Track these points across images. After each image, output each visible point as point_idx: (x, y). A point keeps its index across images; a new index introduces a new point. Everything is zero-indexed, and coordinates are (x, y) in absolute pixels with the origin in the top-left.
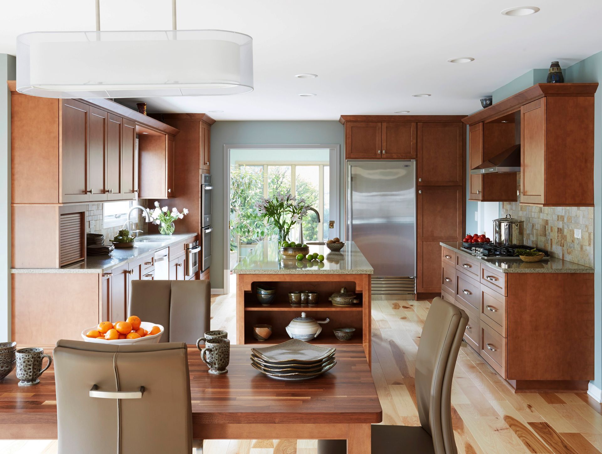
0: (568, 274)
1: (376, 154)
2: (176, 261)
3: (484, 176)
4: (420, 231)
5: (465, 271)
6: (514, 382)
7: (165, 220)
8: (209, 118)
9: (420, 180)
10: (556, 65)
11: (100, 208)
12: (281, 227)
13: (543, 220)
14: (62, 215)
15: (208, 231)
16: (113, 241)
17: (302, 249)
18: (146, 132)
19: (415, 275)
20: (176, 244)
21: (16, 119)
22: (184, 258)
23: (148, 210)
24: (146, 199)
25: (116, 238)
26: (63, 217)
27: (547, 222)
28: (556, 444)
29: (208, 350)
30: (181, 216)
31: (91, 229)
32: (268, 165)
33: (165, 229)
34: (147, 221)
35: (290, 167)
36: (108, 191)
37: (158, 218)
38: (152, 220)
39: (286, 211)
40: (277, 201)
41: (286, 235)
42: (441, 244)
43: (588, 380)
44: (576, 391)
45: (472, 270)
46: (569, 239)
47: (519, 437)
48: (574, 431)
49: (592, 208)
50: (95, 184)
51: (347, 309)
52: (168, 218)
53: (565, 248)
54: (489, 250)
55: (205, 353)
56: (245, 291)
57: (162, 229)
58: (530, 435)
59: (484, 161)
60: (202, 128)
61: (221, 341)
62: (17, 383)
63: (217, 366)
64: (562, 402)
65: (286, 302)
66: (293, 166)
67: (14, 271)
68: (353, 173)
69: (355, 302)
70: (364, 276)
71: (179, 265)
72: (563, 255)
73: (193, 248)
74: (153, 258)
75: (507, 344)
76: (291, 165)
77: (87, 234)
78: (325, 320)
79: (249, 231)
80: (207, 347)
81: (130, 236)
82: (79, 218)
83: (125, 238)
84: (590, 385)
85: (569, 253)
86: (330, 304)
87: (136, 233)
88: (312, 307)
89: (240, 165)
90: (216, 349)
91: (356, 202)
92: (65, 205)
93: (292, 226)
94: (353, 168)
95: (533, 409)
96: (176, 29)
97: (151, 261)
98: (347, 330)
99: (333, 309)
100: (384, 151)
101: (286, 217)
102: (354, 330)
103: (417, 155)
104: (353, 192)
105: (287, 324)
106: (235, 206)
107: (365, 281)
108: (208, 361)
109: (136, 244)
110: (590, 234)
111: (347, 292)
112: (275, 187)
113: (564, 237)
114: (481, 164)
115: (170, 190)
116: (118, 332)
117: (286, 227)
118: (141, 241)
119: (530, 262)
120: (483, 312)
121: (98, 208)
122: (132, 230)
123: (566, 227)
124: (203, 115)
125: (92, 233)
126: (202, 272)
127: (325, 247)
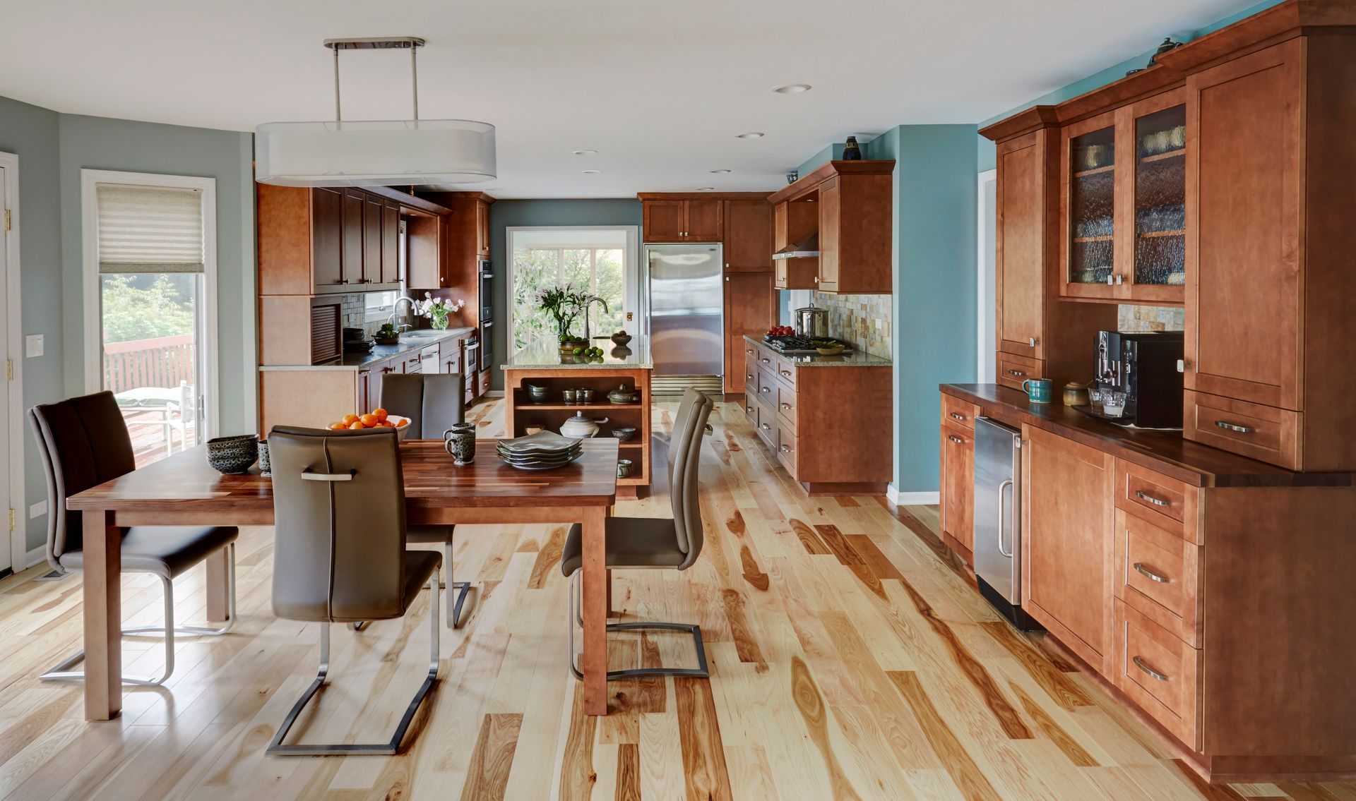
0: (864, 367)
1: (677, 236)
2: (449, 359)
3: (790, 261)
4: (728, 323)
5: (764, 367)
6: (808, 485)
7: (437, 312)
8: (487, 197)
9: (727, 265)
10: (852, 140)
11: (361, 300)
12: (560, 319)
13: (849, 309)
14: (314, 307)
15: (487, 325)
16: (375, 337)
17: (583, 343)
18: (414, 213)
19: (723, 374)
20: (449, 339)
21: (262, 203)
22: (459, 355)
23: (418, 302)
24: (416, 290)
25: (379, 333)
26: (315, 309)
27: (852, 311)
28: (838, 545)
29: (452, 440)
30: (456, 309)
31: (350, 322)
32: (564, 249)
33: (438, 323)
34: (415, 314)
35: (589, 251)
36: (368, 281)
37: (430, 310)
38: (421, 313)
39: (567, 302)
40: (557, 291)
41: (567, 328)
42: (744, 337)
43: (887, 481)
44: (874, 494)
45: (770, 364)
46: (871, 330)
47: (801, 539)
48: (860, 532)
49: (890, 295)
50: (352, 272)
51: (625, 407)
52: (440, 310)
53: (868, 340)
54: (787, 343)
55: (449, 443)
56: (514, 389)
57: (434, 324)
58: (814, 537)
59: (789, 243)
60: (479, 208)
61: (468, 432)
62: (260, 474)
63: (462, 457)
64: (856, 505)
65: (560, 400)
66: (593, 250)
67: (262, 369)
68: (651, 257)
69: (634, 399)
70: (643, 371)
71: (452, 363)
72: (866, 347)
73: (470, 344)
74: (419, 355)
75: (799, 444)
76: (590, 249)
77: (344, 329)
78: (603, 419)
79: (541, 326)
80: (452, 438)
81: (396, 331)
82: (334, 310)
83: (389, 333)
84: (889, 486)
85: (871, 345)
86: (608, 402)
87: (404, 327)
88: (588, 405)
89: (531, 249)
90: (461, 440)
91: (655, 291)
92: (317, 296)
93: (574, 318)
94: (651, 253)
95: (823, 512)
96: (417, 118)
97: (417, 358)
98: (628, 430)
99: (610, 407)
100: (686, 234)
101: (566, 308)
102: (634, 430)
103: (724, 237)
104: (652, 279)
105: (562, 424)
106: (523, 297)
107: (645, 376)
108: (453, 451)
109: (403, 339)
110: (889, 324)
111: (627, 388)
112: (573, 274)
113: (867, 328)
114: (785, 246)
115: (442, 279)
116: (363, 424)
117: (566, 318)
118: (409, 336)
119: (828, 355)
120: (779, 411)
121: (359, 299)
122: (399, 324)
123: (868, 317)
124: (481, 193)
125: (351, 327)
126: (481, 371)
127: (610, 341)
